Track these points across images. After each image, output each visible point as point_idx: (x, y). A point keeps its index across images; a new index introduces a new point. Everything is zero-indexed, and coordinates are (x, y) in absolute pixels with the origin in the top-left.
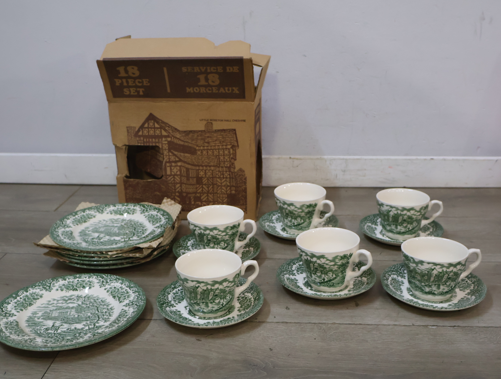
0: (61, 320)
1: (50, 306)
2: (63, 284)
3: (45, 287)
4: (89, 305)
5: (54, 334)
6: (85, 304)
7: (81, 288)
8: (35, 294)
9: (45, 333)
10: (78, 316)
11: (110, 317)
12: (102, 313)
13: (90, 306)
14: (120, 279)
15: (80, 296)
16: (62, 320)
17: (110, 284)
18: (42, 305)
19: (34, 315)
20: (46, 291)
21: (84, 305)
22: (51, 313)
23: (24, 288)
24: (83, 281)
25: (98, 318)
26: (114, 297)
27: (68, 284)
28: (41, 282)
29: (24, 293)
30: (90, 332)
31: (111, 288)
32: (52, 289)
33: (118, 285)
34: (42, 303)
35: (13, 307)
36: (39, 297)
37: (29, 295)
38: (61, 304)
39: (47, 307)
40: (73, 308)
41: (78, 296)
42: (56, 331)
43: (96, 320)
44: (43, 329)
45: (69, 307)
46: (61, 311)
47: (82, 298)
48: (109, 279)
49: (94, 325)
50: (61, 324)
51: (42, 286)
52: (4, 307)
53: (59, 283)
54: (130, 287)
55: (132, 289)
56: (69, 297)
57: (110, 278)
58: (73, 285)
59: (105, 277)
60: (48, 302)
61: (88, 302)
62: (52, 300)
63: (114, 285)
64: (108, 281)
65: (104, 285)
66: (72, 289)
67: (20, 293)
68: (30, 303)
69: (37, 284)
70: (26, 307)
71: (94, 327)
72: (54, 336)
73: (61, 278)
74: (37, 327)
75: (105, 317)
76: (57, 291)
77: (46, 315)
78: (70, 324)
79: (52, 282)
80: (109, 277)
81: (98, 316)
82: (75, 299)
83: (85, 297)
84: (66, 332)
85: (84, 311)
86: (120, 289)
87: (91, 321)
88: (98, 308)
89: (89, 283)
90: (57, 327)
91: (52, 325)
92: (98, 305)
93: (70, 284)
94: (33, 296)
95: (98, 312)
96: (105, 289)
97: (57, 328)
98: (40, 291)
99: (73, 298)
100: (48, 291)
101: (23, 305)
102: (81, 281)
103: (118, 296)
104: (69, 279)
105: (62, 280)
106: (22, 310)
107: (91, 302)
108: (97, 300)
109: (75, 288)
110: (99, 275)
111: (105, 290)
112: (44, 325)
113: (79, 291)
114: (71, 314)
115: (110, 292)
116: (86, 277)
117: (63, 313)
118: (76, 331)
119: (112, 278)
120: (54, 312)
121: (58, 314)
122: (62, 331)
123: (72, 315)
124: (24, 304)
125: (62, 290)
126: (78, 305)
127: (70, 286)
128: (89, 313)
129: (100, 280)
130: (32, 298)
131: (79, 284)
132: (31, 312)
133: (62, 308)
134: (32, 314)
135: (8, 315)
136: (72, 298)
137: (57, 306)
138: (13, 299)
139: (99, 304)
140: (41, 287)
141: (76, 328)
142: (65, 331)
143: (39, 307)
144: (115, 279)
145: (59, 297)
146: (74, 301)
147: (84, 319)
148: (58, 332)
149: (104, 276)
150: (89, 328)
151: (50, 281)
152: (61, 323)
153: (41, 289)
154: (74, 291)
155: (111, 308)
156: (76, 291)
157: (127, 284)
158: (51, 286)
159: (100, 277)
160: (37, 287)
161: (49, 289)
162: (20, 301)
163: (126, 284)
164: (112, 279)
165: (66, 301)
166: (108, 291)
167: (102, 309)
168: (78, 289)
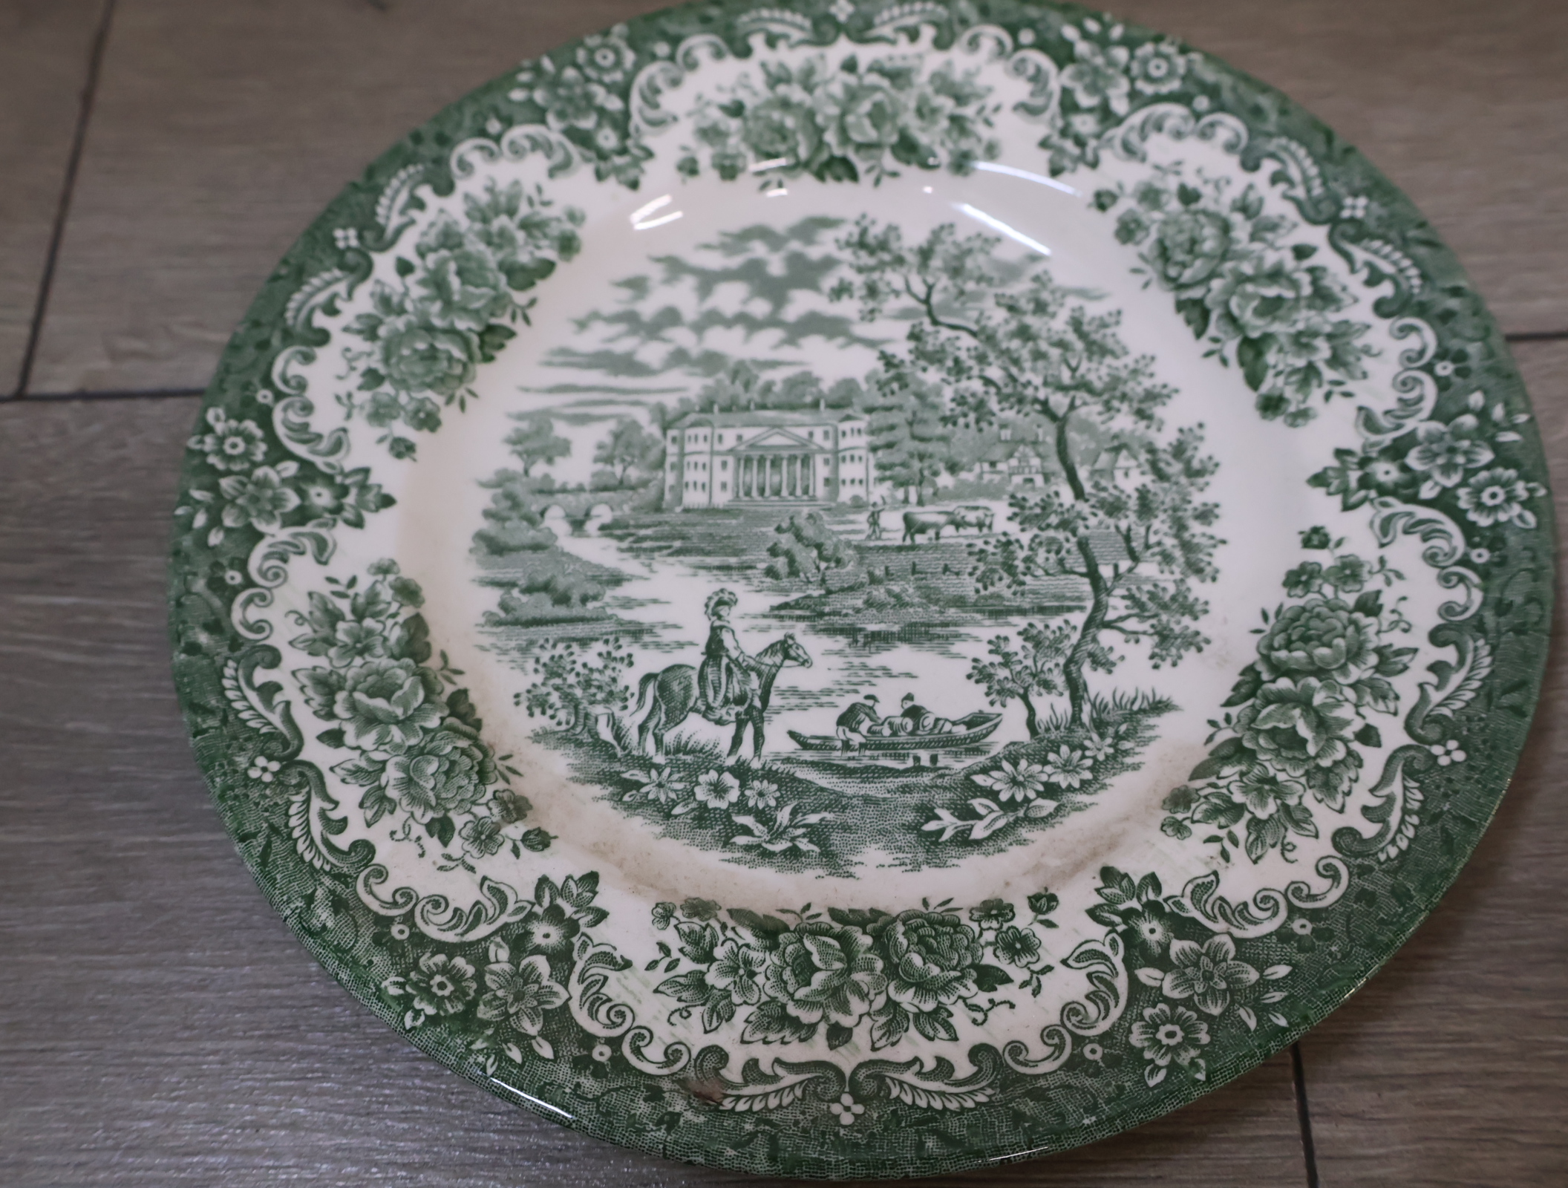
0: (771, 572)
1: (652, 353)
2: (726, 99)
3: (587, 123)
4: (977, 386)
5: (742, 772)
6: (935, 358)
7: (889, 161)
8: (511, 212)
9: (659, 741)
10: (912, 526)
11: (1197, 589)
12: (1114, 508)
13: (993, 404)
14: (1227, 96)
15: (883, 245)
16: (781, 563)
17: (1134, 139)
18: (582, 325)
19: (539, 469)
20: (600, 176)
21: (932, 376)
22: (672, 449)
23: (417, 138)
24: (898, 77)
25: (1085, 586)
26: (1196, 313)
27: (769, 104)
28: (547, 64)
29: (420, 205)
30: (1051, 791)
31: (1150, 196)
32: (649, 154)
33: (1211, 173)
34: (581, 313)
35: (356, 380)
36: (549, 254)
37: (464, 224)
38: (738, 332)
39: (628, 365)
40: (842, 400)
41: (862, 244)
42: (749, 732)
43: (1078, 619)
44: (630, 678)
45: (806, 380)
46: (749, 433)
47: (900, 261)
48: (1124, 85)
49: (1076, 690)
50: (777, 635)
51: (561, 115)
52: (279, 396)
53: (693, 82)
54: (1334, 221)
55: (1359, 254)
56: (795, 245)
57: (1127, 71)
58: (810, 115)
59: (1082, 48)
60: (625, 293)
61: (967, 341)
62: (656, 273)
63: (1177, 167)
64: (1120, 105)
65: (1080, 142)
66: (806, 165)
67: (389, 211)
68: (490, 329)
69: (518, 95)
70: (461, 379)
71: (1076, 719)
72: (741, 806)
73: (706, 20)
74: (584, 642)
75: (1148, 569)
76: (692, 182)
77: (634, 474)
78: (850, 632)
79: (638, 67)
80: (1121, 54)
81: (1083, 546)
82: (848, 274)
83: (925, 254)
84: (837, 757)
85: (953, 468)
86: (1242, 229)
87: (1038, 621)
88: (1060, 422)
89: (947, 104)
90: (746, 671)
91: (700, 633)
92: (1062, 388)
93: (785, 104)
94: (502, 233)
95: (1079, 493)
96: (1102, 201)
97: (755, 683)
98: (552, 172)
99: (828, 264)
100: (618, 171)
101: (431, 355)
102: (877, 68)
103: (1231, 319)
104: (771, 41)
105: (718, 55)
106: (429, 421)
107: (989, 338)
108: (1040, 308)
109: (838, 152)
110: (1031, 24)
111: (1095, 214)
112: (637, 632)
113: (866, 180)
114: (846, 494)
115: (1148, 244)
116: (913, 35)
117: (776, 463)
118: (925, 757)
119: (1148, 78)
120: (698, 442)
121: (727, 476)
122: (804, 744)
123: (858, 505)
124: (443, 344)
125: (729, 171)
126: (888, 361)
127: (790, 122)
128: (994, 493)
129: (1038, 78)
130: (492, 258)
131: (866, 106)
132: (508, 427)
133: (755, 395)
134: (516, 441)
135: (321, 497)
136: (815, 253)
137: (711, 361)
138: (341, 288)
139: (1066, 377)
140: (553, 130)
141: (915, 713)
142: (825, 743)
143: (566, 357)
144: (1175, 85)
145: (714, 239)
146: (848, 308)
147: (968, 587)
148: (767, 749)
149: (1070, 32)
150: (1031, 724)
151: (618, 64)
152: (779, 612)
153: (558, 157)
154: (831, 184)
155: (1179, 450)
156: (847, 185)
157: (1306, 180)
158: (636, 119)
159: (1041, 45)
160: (518, 133)
161: (623, 151)
162: (401, 311)
163: (1294, 172)
164: (1148, 89)
165: (775, 291)
166: (1127, 231)
167: (1104, 459)
168: (861, 166)
